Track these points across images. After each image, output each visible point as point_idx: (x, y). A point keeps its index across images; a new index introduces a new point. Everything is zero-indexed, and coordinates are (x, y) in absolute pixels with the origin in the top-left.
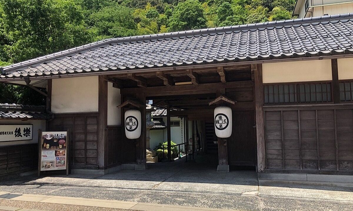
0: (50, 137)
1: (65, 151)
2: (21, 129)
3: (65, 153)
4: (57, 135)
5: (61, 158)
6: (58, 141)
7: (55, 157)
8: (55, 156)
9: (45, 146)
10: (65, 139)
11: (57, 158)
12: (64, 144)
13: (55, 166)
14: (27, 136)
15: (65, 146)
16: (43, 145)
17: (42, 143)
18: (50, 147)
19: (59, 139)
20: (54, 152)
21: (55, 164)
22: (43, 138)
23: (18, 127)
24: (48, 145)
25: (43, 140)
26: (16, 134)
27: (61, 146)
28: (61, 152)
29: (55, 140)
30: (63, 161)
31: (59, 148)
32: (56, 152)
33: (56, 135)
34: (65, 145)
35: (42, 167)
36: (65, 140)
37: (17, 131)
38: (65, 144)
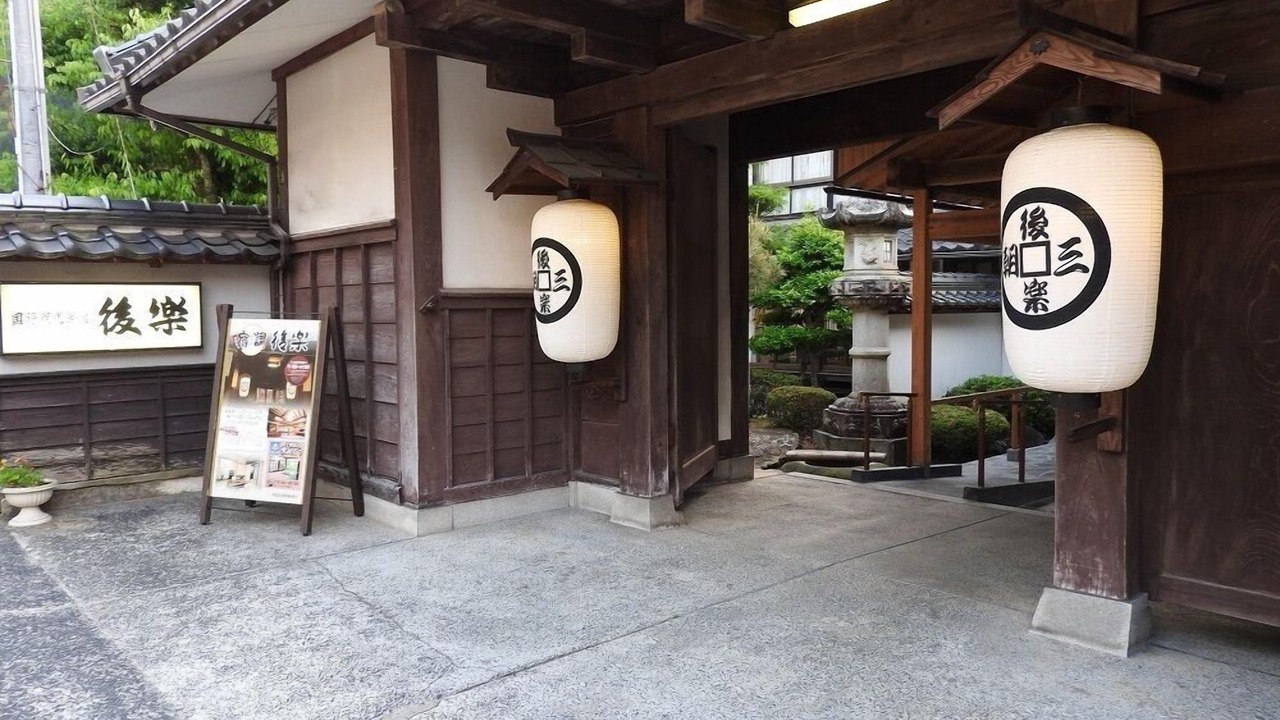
0: (256, 344)
1: (305, 417)
2: (129, 302)
3: (305, 423)
4: (284, 335)
5: (287, 446)
6: (284, 364)
7: (266, 441)
8: (269, 436)
9: (234, 385)
10: (308, 356)
11: (272, 443)
12: (305, 379)
13: (264, 483)
14: (169, 332)
15: (309, 390)
16: (229, 380)
17: (226, 372)
18: (253, 389)
19: (288, 357)
20: (266, 414)
21: (263, 473)
22: (233, 346)
23: (116, 292)
24: (246, 381)
25: (232, 354)
26: (104, 323)
27: (291, 390)
28: (290, 417)
29: (271, 360)
30: (293, 464)
31: (286, 397)
32: (272, 414)
33: (279, 337)
34: (307, 387)
35: (218, 480)
36: (309, 363)
37: (110, 312)
38: (310, 379)
